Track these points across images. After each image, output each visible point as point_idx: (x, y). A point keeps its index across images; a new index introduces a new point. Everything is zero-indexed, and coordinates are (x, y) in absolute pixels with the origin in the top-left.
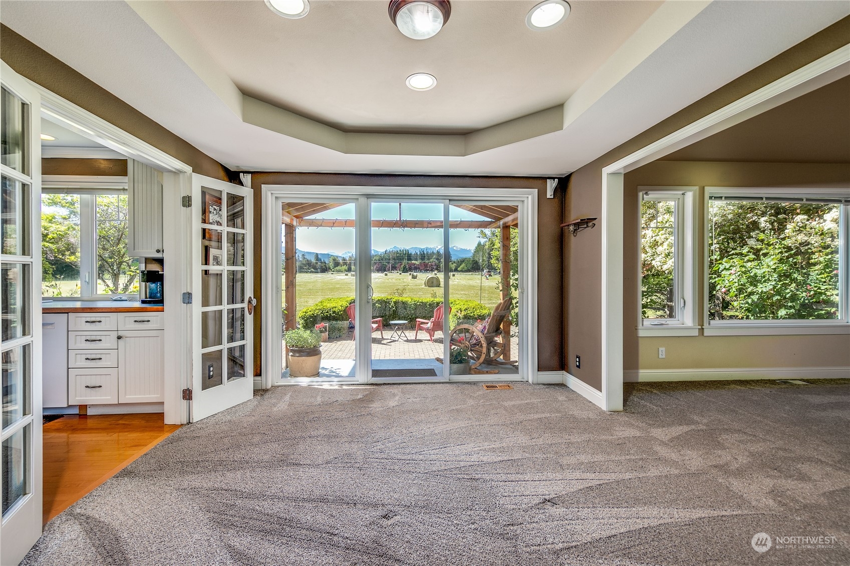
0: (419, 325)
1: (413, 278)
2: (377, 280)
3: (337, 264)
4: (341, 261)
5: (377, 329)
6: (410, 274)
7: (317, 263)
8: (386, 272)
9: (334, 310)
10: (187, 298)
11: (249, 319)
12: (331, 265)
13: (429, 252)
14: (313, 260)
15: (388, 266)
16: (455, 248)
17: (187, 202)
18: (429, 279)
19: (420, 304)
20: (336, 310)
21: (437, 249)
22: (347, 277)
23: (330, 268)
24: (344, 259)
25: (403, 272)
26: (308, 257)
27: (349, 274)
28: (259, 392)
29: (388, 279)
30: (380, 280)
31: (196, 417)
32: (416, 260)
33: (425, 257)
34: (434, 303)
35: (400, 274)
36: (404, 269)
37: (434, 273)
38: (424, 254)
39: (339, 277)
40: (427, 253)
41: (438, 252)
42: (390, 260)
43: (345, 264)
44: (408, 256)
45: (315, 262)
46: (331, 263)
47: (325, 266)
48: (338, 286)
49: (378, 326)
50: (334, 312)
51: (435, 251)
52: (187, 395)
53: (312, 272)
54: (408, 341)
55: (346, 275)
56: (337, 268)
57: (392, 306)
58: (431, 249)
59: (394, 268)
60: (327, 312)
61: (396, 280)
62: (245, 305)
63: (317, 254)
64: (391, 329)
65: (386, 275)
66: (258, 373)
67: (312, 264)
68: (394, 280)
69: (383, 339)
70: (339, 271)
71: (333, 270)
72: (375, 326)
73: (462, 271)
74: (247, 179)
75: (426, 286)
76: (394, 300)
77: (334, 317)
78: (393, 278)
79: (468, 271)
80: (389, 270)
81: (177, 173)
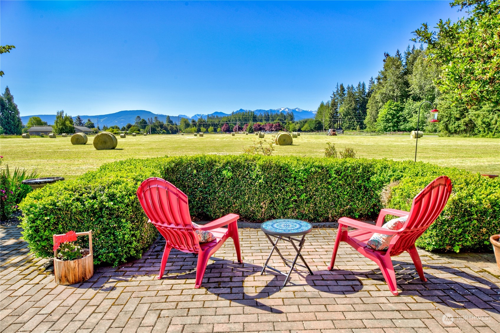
1: (260, 137)
2: (225, 139)
3: (187, 125)
4: (191, 123)
6: (257, 134)
7: (168, 125)
8: (233, 133)
9: (111, 190)
13: (273, 113)
14: (165, 123)
15: (235, 127)
16: (297, 110)
18: (280, 136)
19: (316, 172)
20: (117, 190)
21: (280, 111)
22: (196, 137)
23: (180, 130)
24: (194, 121)
25: (250, 133)
26: (161, 120)
27: (198, 135)
29: (236, 139)
30: (228, 139)
32: (261, 121)
33: (269, 118)
34: (347, 168)
35: (247, 134)
36: (250, 130)
38: (268, 115)
39: (189, 138)
40: (272, 115)
41: (282, 113)
42: (237, 121)
43: (195, 125)
44: (253, 118)
46: (182, 125)
47: (176, 128)
50: (112, 197)
53: (164, 133)
55: (196, 135)
56: (187, 129)
58: (274, 111)
59: (240, 129)
60: (94, 198)
61: (244, 139)
63: (169, 117)
65: (233, 135)
67: (164, 126)
68: (241, 140)
70: (190, 132)
71: (183, 131)
73: (305, 131)
78: (240, 138)
79: (312, 131)
80: (236, 131)
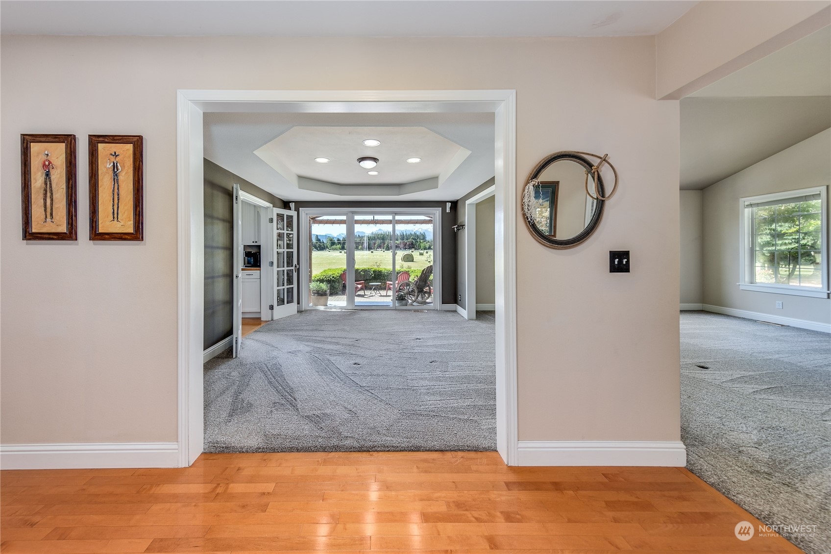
0: (388, 285)
1: (393, 255)
2: (365, 256)
3: (333, 243)
4: (336, 242)
5: (361, 289)
6: (391, 252)
7: (317, 243)
8: (372, 250)
10: (272, 264)
11: (295, 275)
12: (329, 244)
13: (408, 233)
15: (375, 245)
17: (271, 220)
18: (406, 255)
20: (334, 276)
21: (414, 231)
22: (341, 254)
23: (327, 247)
24: (338, 240)
27: (343, 252)
28: (300, 312)
29: (373, 256)
31: (275, 318)
33: (404, 237)
35: (384, 251)
36: (387, 248)
37: (411, 250)
38: (403, 235)
39: (335, 254)
40: (406, 235)
43: (339, 243)
44: (390, 238)
45: (315, 242)
47: (323, 245)
48: (334, 261)
49: (362, 286)
51: (413, 233)
52: (272, 308)
54: (381, 296)
55: (341, 252)
56: (333, 247)
57: (372, 274)
58: (409, 231)
59: (379, 247)
60: (329, 277)
61: (381, 255)
62: (293, 268)
63: (317, 235)
64: (370, 289)
65: (372, 252)
66: (298, 303)
69: (365, 295)
70: (336, 249)
71: (330, 248)
72: (359, 286)
74: (292, 205)
75: (402, 261)
76: (373, 270)
77: (333, 280)
78: (377, 255)
80: (375, 249)
81: (267, 208)
